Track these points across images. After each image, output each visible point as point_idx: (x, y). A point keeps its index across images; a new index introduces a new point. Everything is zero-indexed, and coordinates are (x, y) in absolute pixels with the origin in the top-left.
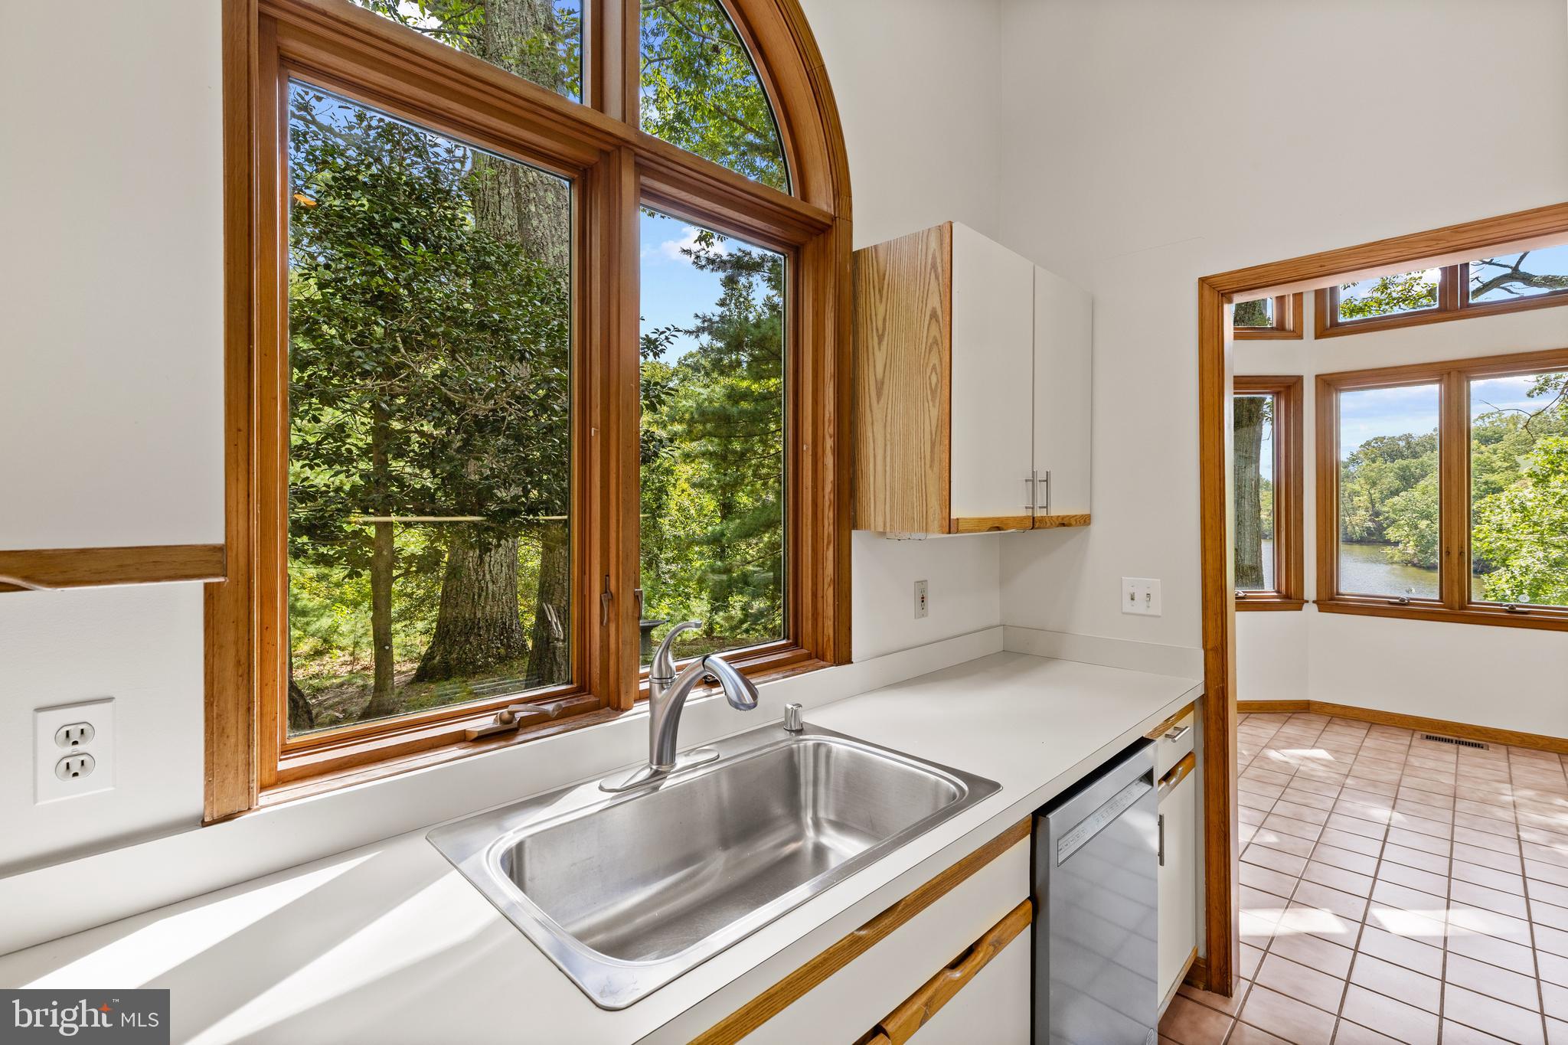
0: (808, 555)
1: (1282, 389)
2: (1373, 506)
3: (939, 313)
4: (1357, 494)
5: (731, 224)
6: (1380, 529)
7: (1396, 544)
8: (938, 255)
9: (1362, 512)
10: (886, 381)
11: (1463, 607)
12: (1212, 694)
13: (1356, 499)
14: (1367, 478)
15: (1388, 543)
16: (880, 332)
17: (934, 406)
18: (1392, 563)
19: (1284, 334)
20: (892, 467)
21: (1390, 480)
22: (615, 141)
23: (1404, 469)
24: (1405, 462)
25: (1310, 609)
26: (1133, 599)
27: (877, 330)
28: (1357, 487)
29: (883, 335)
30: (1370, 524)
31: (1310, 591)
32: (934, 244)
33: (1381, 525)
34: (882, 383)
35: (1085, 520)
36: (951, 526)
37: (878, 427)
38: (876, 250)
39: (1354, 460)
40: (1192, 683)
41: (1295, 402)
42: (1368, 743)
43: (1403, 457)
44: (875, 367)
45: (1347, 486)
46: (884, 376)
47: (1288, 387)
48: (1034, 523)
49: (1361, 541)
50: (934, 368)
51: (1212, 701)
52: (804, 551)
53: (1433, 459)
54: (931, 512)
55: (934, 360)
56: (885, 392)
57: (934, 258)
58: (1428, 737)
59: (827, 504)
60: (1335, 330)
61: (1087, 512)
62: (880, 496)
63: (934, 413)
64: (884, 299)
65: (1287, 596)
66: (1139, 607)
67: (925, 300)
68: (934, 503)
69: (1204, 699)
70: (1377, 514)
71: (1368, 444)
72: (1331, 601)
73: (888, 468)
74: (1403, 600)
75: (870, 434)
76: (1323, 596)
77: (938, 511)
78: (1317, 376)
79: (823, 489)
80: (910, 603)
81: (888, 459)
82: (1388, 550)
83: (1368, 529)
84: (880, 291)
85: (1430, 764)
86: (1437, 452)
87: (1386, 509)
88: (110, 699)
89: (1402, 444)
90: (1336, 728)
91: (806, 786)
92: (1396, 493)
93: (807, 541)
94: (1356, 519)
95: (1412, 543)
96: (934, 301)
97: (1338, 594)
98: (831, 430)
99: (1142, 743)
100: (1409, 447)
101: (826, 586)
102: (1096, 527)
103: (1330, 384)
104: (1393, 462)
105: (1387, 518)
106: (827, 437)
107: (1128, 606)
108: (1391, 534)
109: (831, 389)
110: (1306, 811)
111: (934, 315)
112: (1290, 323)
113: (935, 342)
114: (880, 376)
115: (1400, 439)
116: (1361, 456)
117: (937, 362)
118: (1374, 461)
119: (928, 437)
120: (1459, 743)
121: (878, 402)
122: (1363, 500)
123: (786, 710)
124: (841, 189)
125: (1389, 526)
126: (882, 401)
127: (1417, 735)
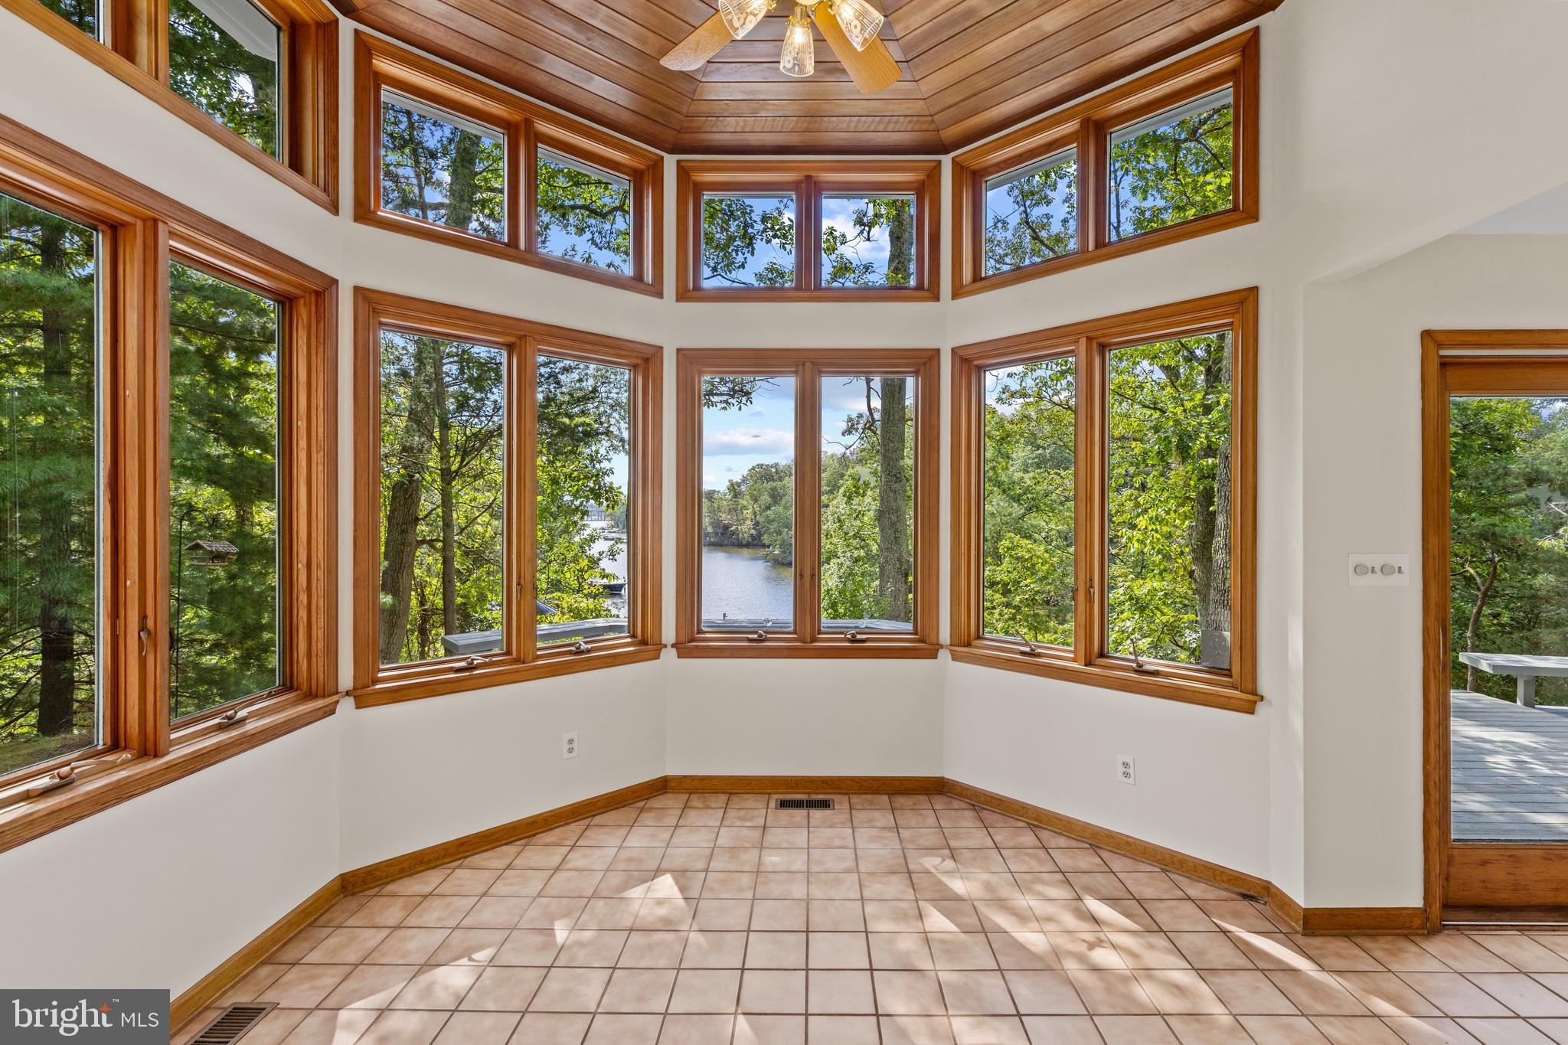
1: (639, 362)
4: (745, 507)
6: (760, 535)
7: (769, 546)
9: (749, 522)
11: (814, 640)
13: (745, 512)
14: (752, 496)
15: (764, 546)
19: (641, 286)
21: (766, 498)
23: (774, 489)
24: (774, 484)
25: (669, 655)
28: (745, 503)
30: (753, 532)
31: (669, 632)
33: (760, 532)
39: (745, 479)
43: (773, 480)
47: (647, 360)
49: (748, 545)
53: (790, 482)
58: (782, 804)
60: (696, 294)
65: (643, 643)
70: (757, 524)
71: (753, 468)
72: (691, 643)
74: (760, 635)
76: (683, 638)
78: (678, 350)
83: (752, 535)
86: (793, 477)
87: (763, 520)
89: (773, 470)
92: (768, 508)
94: (745, 528)
95: (777, 546)
97: (700, 632)
100: (777, 473)
103: (691, 362)
104: (768, 483)
105: (763, 527)
108: (766, 539)
112: (648, 277)
115: (772, 466)
116: (749, 478)
120: (811, 805)
125: (764, 533)
127: (773, 802)
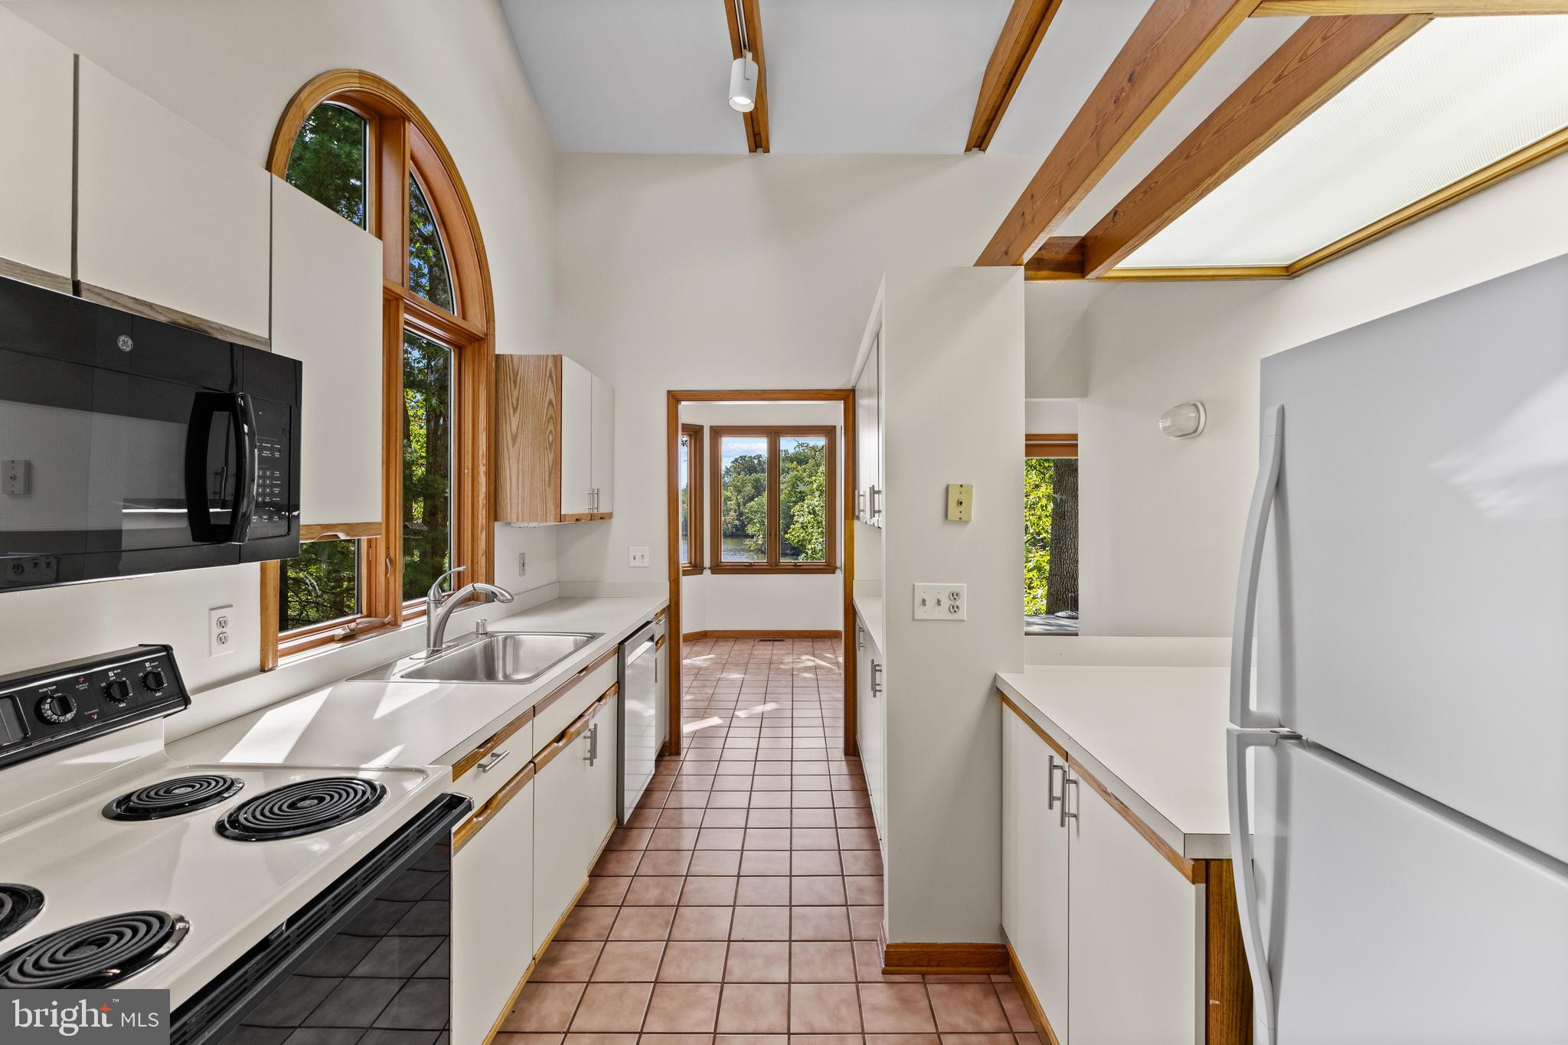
0: (468, 538)
1: (692, 432)
2: (739, 508)
3: (554, 402)
4: (729, 499)
5: (429, 333)
6: (743, 525)
7: (752, 537)
8: (553, 370)
9: (732, 513)
10: (519, 435)
11: (777, 565)
12: (673, 605)
14: (735, 487)
15: (748, 536)
16: (515, 406)
17: (551, 452)
18: (750, 551)
20: (523, 485)
21: (749, 489)
22: (395, 295)
24: (758, 476)
25: (707, 572)
26: (635, 559)
27: (513, 404)
28: (729, 494)
29: (517, 408)
30: (737, 522)
31: (707, 562)
32: (550, 365)
33: (743, 523)
34: (516, 436)
35: (610, 516)
36: (561, 518)
37: (513, 461)
38: (511, 358)
39: (728, 471)
40: (663, 600)
41: (699, 442)
42: (735, 648)
43: (757, 472)
44: (511, 425)
45: (726, 493)
46: (517, 433)
47: (696, 432)
48: (592, 517)
49: (731, 536)
50: (551, 432)
51: (673, 607)
52: (466, 533)
54: (548, 511)
55: (551, 427)
56: (518, 440)
57: (551, 371)
58: (762, 641)
59: (481, 506)
61: (611, 511)
62: (515, 502)
63: (551, 456)
64: (517, 388)
65: (695, 566)
66: (638, 563)
67: (545, 393)
68: (551, 506)
69: (669, 607)
70: (741, 514)
71: (736, 460)
72: (718, 568)
73: (520, 486)
74: (751, 563)
75: (507, 465)
76: (714, 565)
77: (553, 509)
78: (711, 427)
79: (478, 497)
80: (517, 568)
81: (520, 480)
82: (748, 542)
83: (736, 525)
84: (515, 382)
85: (762, 652)
87: (747, 511)
88: (231, 606)
89: (756, 461)
90: (720, 643)
91: (498, 659)
92: (752, 499)
93: (467, 530)
94: (729, 519)
95: (761, 536)
96: (551, 395)
97: (721, 562)
98: (484, 462)
99: (648, 623)
100: (760, 465)
101: (480, 556)
102: (615, 520)
103: (718, 432)
104: (750, 475)
105: (747, 518)
106: (481, 465)
107: (632, 563)
108: (750, 529)
109: (484, 437)
110: (707, 682)
111: (550, 403)
113: (551, 417)
114: (514, 432)
115: (755, 458)
116: (732, 470)
117: (553, 429)
118: (739, 474)
119: (547, 469)
120: (774, 641)
121: (513, 446)
122: (732, 504)
123: (478, 623)
124: (490, 318)
125: (748, 524)
126: (516, 445)
127: (757, 640)
